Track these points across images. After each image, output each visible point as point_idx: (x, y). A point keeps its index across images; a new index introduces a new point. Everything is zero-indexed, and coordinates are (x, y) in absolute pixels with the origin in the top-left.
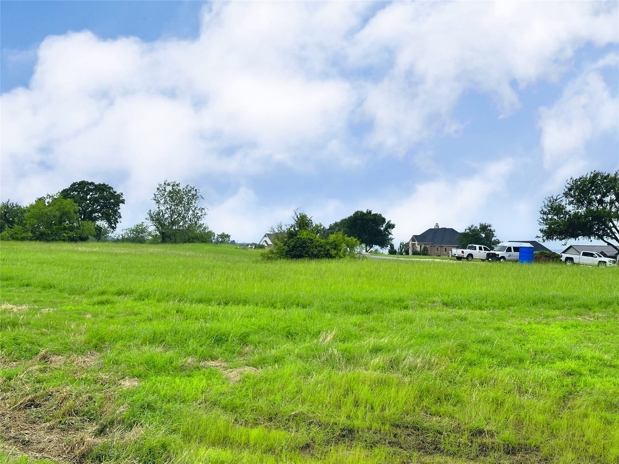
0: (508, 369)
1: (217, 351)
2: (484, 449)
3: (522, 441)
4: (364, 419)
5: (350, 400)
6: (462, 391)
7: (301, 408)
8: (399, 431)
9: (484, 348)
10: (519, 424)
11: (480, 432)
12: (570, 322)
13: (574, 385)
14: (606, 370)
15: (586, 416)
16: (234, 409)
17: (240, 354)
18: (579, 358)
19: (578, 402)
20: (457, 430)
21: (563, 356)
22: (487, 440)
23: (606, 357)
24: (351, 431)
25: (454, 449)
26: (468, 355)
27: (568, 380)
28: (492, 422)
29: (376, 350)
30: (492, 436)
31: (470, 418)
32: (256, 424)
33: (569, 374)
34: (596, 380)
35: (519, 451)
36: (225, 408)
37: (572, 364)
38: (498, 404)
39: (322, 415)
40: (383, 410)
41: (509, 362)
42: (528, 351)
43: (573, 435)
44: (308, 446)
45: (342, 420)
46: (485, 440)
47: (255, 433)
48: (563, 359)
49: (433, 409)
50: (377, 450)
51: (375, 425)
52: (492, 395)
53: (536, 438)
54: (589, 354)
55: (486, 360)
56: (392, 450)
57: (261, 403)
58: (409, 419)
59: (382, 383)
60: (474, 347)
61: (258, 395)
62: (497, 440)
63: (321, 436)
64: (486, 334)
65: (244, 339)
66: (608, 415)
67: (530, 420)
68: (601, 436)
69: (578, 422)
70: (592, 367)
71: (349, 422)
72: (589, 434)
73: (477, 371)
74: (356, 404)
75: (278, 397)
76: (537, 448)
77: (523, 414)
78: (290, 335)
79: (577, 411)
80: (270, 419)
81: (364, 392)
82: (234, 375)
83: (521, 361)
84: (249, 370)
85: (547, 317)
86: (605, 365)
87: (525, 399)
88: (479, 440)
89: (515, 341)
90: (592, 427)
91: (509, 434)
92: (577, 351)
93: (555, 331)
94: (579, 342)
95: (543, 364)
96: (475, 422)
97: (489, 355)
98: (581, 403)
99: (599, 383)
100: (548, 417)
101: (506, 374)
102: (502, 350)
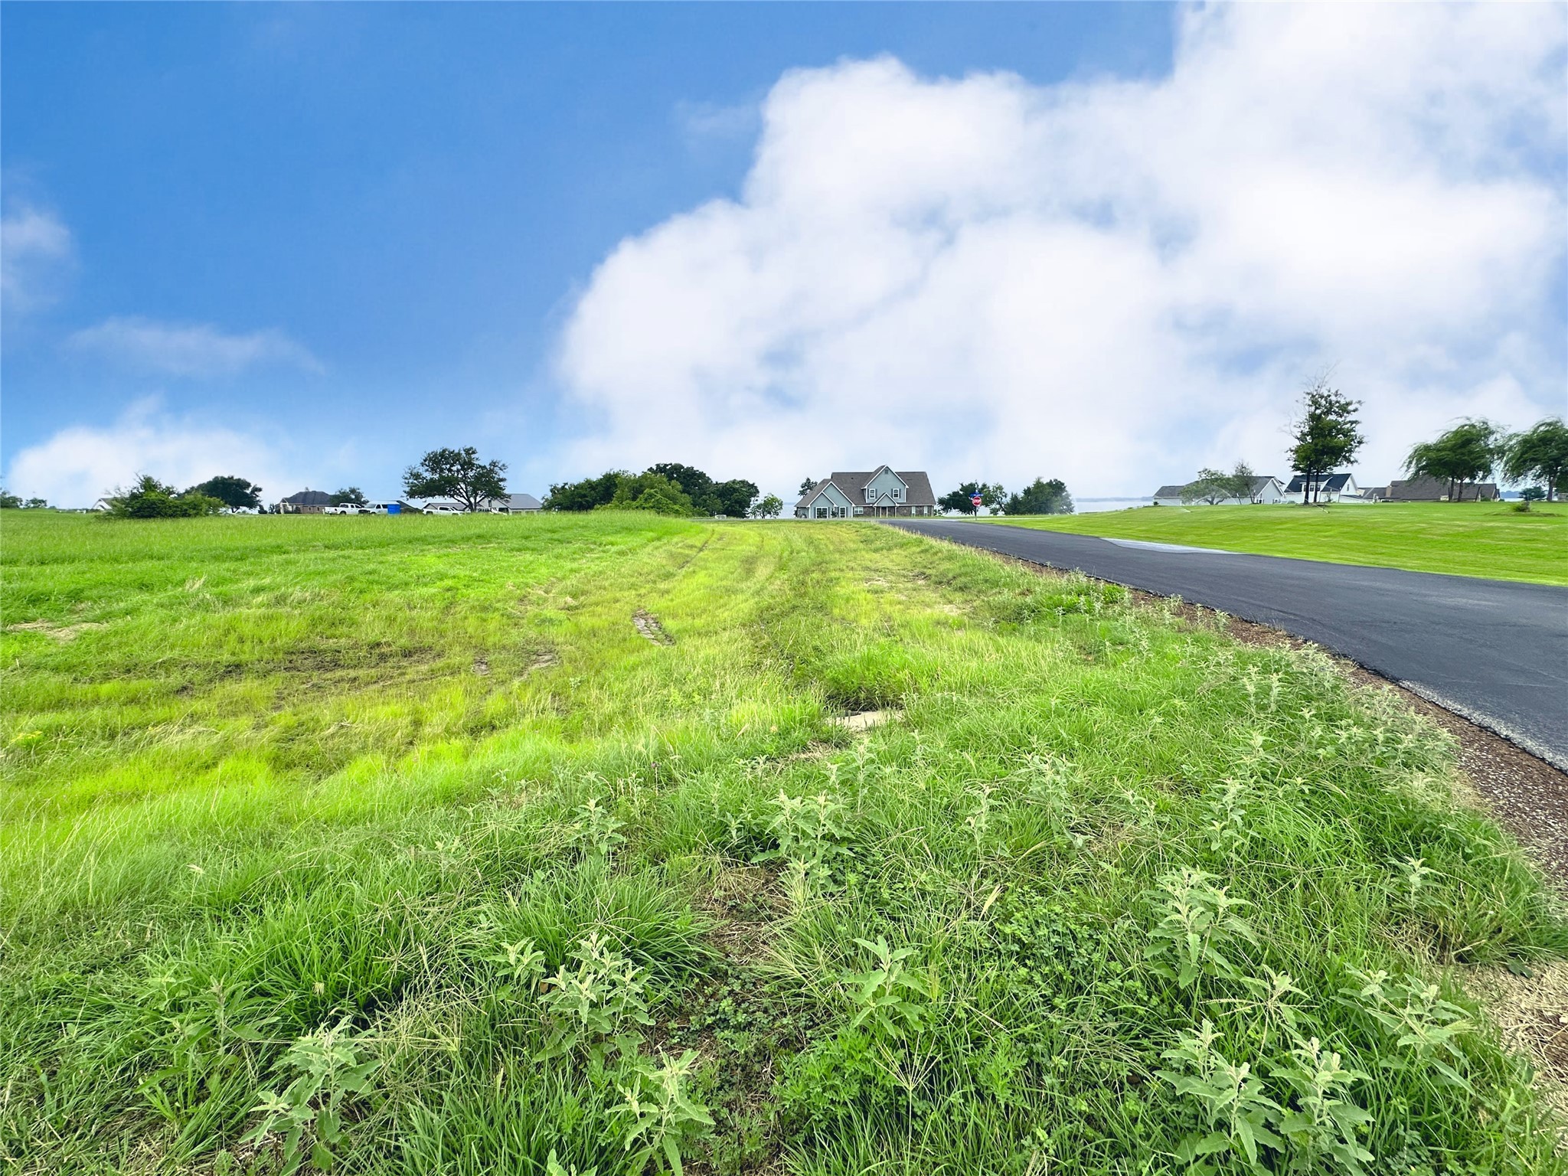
0: (397, 592)
1: (32, 612)
2: (383, 658)
3: (417, 645)
4: (252, 652)
5: (233, 637)
6: (356, 614)
7: (168, 655)
8: (294, 657)
9: (371, 577)
10: (412, 632)
11: (378, 645)
12: (442, 552)
13: (453, 597)
14: (476, 584)
15: (466, 618)
16: (70, 669)
17: (72, 612)
18: (454, 577)
19: (458, 609)
20: (355, 646)
21: (442, 577)
22: (385, 650)
23: (474, 574)
24: (238, 666)
25: (355, 662)
26: (356, 585)
27: (449, 594)
28: (388, 635)
29: (257, 590)
30: (390, 645)
31: (367, 634)
32: (107, 678)
33: (448, 590)
34: (470, 591)
35: (415, 653)
36: (56, 670)
37: (449, 583)
38: (391, 620)
39: (199, 657)
40: (273, 640)
41: (397, 587)
42: (411, 576)
43: (458, 633)
44: (185, 688)
45: (226, 657)
46: (382, 650)
47: (106, 689)
48: (441, 580)
49: (328, 633)
50: (271, 678)
51: (266, 656)
52: (384, 613)
53: (428, 641)
54: (462, 574)
55: (375, 587)
56: (288, 674)
57: (113, 656)
58: (303, 645)
59: (269, 618)
60: (361, 578)
61: (106, 648)
62: (394, 648)
63: (202, 675)
64: (371, 567)
65: (76, 596)
66: (483, 615)
67: (421, 628)
68: (480, 630)
69: (461, 624)
70: (465, 582)
71: (234, 658)
72: (470, 630)
73: (368, 596)
74: (241, 641)
75: (136, 647)
76: (431, 648)
77: (414, 624)
78: (144, 586)
79: (458, 616)
80: (129, 671)
81: (247, 629)
82: (65, 635)
83: (406, 584)
84: (85, 626)
85: (422, 551)
86: (475, 580)
87: (414, 613)
88: (377, 651)
89: (399, 570)
90: (472, 624)
91: (404, 641)
92: (451, 572)
93: (431, 560)
94: (452, 566)
95: (425, 585)
96: (372, 637)
97: (377, 583)
98: (461, 609)
99: (472, 593)
100: (435, 623)
101: (395, 596)
102: (389, 577)
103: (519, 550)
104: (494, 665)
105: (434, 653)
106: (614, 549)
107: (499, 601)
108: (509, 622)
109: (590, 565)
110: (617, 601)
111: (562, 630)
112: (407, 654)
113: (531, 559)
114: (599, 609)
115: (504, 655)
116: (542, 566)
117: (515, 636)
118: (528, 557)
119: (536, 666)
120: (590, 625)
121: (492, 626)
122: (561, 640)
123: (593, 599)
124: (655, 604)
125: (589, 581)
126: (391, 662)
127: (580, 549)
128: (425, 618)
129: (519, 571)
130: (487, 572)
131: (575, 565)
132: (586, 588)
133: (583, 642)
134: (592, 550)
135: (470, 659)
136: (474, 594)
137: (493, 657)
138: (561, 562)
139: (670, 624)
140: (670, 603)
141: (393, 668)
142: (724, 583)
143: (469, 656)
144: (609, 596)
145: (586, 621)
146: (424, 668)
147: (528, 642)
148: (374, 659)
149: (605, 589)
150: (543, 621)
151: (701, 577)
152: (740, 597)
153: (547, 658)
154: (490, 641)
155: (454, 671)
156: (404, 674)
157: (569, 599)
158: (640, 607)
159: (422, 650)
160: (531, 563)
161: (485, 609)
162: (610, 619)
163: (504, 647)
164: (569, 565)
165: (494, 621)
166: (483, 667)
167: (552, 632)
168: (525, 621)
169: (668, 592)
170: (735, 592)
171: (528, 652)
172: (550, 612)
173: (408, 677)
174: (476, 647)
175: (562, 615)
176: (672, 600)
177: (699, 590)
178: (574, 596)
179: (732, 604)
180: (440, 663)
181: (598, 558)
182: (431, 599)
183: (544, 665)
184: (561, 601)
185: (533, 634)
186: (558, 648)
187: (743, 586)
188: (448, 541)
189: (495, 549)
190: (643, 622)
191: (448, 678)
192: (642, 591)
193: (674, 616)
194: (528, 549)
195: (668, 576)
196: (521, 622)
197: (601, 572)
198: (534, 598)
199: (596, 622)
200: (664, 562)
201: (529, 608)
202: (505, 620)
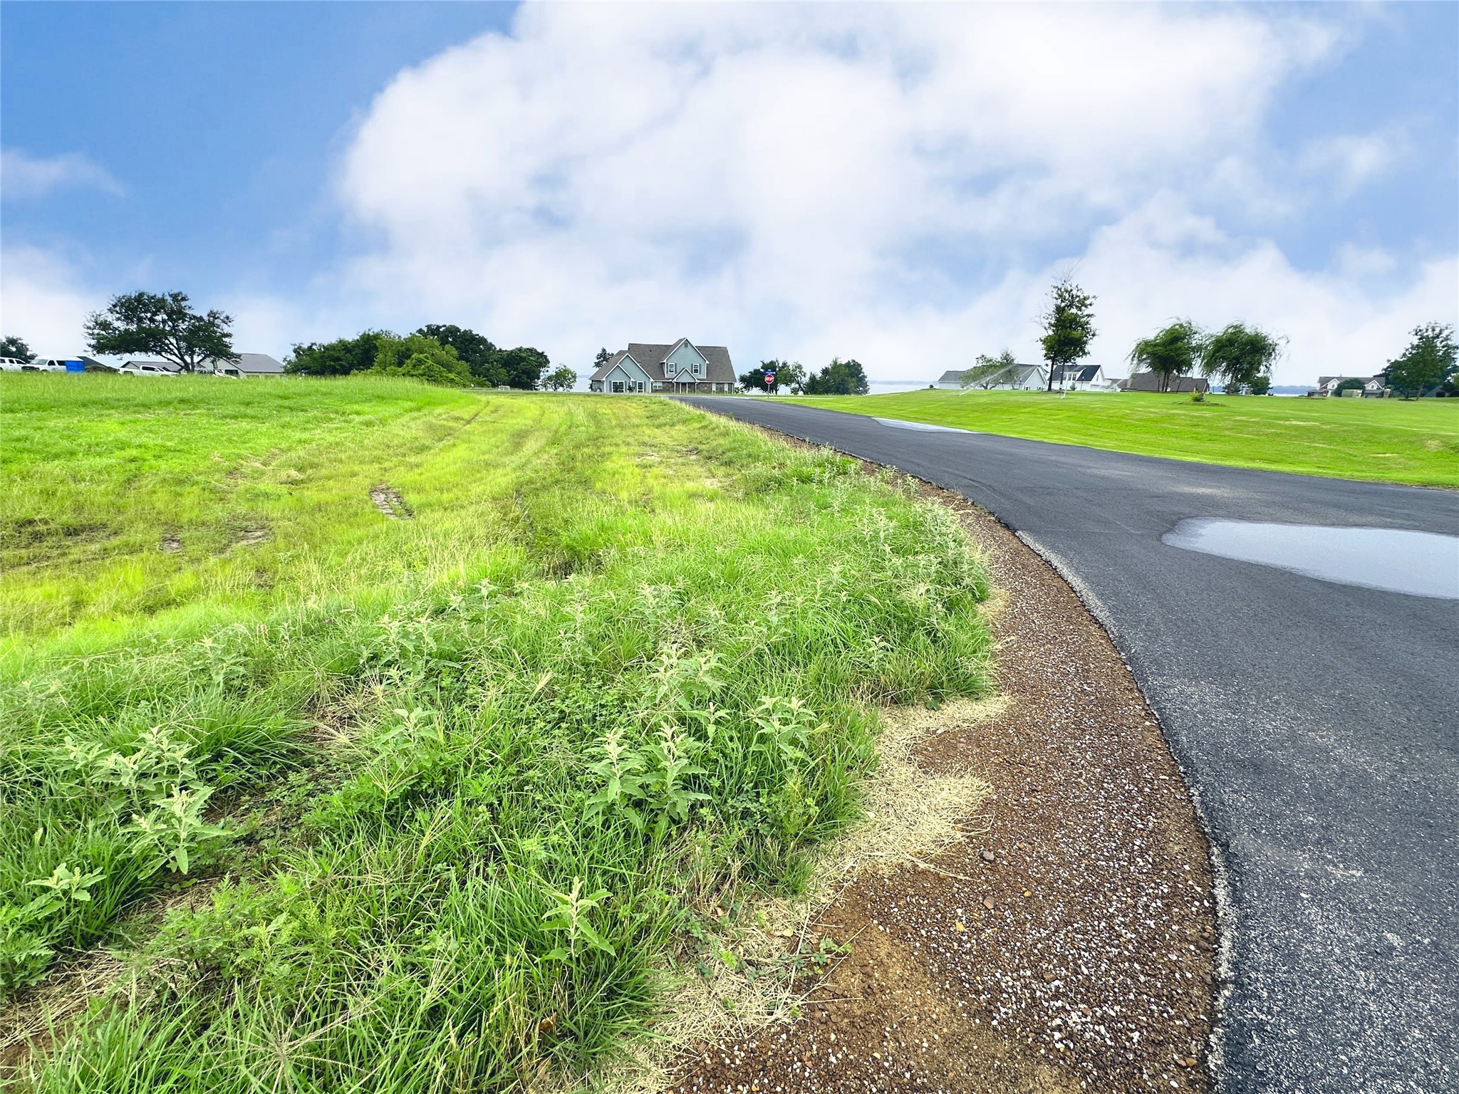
0: (56, 462)
2: (38, 537)
3: (85, 522)
9: (20, 445)
10: (79, 509)
11: (31, 522)
12: (128, 417)
13: (138, 469)
14: (171, 454)
15: (154, 492)
18: (140, 446)
19: (144, 482)
21: (123, 446)
22: (41, 528)
23: (169, 444)
27: (133, 466)
28: (44, 511)
30: (46, 523)
31: (14, 510)
33: (132, 461)
34: (161, 462)
35: (82, 531)
37: (134, 453)
38: (48, 494)
41: (57, 456)
42: (80, 445)
43: (143, 509)
46: (37, 529)
48: (122, 449)
52: (38, 487)
53: (102, 517)
54: (151, 443)
55: (25, 455)
62: (53, 526)
64: (23, 432)
66: (178, 489)
67: (92, 504)
68: (172, 506)
69: (147, 498)
70: (156, 453)
72: (160, 506)
73: (14, 467)
76: (104, 526)
77: (81, 499)
79: (144, 490)
83: (72, 454)
85: (101, 416)
86: (170, 451)
87: (82, 486)
88: (30, 529)
89: (62, 437)
90: (162, 500)
91: (68, 518)
92: (138, 441)
93: (112, 427)
94: (139, 434)
95: (100, 455)
96: (21, 514)
97: (29, 451)
98: (148, 483)
99: (163, 465)
100: (112, 498)
101: (55, 467)
102: (46, 445)
103: (235, 417)
104: (188, 542)
105: (108, 531)
106: (357, 419)
107: (200, 474)
108: (212, 496)
109: (323, 435)
110: (354, 475)
111: (280, 505)
112: (71, 532)
113: (248, 427)
114: (331, 483)
115: (203, 530)
116: (263, 436)
117: (218, 512)
118: (245, 425)
119: (245, 542)
120: (316, 499)
121: (187, 501)
122: (276, 514)
123: (324, 472)
124: (399, 477)
125: (321, 453)
126: (50, 541)
127: (315, 418)
128: (98, 494)
129: (230, 441)
130: (188, 442)
131: (305, 436)
132: (316, 460)
133: (306, 518)
134: (331, 419)
135: (157, 536)
136: (165, 466)
137: (187, 535)
138: (288, 432)
139: (412, 499)
140: (417, 477)
141: (52, 547)
142: (486, 457)
143: (156, 533)
144: (344, 469)
145: (312, 495)
146: (95, 547)
147: (235, 518)
148: (24, 539)
149: (341, 461)
150: (257, 495)
151: (461, 451)
152: (500, 471)
153: (259, 533)
154: (185, 518)
155: (134, 550)
156: (64, 554)
157: (293, 473)
158: (381, 482)
159: (92, 528)
160: (248, 432)
161: (180, 482)
162: (342, 494)
163: (203, 524)
164: (298, 435)
165: (191, 497)
166: (175, 545)
167: (267, 508)
168: (234, 496)
169: (417, 466)
170: (496, 466)
171: (234, 529)
172: (264, 486)
173: (71, 557)
174: (166, 523)
175: (284, 489)
176: (421, 474)
177: (455, 463)
178: (301, 469)
179: (490, 478)
180: (115, 541)
181: (337, 428)
182: (108, 470)
183: (253, 542)
184: (283, 475)
185: (242, 509)
186: (272, 524)
187: (506, 460)
188: (136, 406)
189: (202, 415)
190: (383, 496)
191: (126, 557)
192: (387, 465)
193: (420, 490)
194: (245, 416)
195: (423, 449)
196: (229, 496)
197: (337, 444)
198: (249, 471)
199: (324, 497)
200: (421, 434)
201: (240, 481)
202: (207, 493)
